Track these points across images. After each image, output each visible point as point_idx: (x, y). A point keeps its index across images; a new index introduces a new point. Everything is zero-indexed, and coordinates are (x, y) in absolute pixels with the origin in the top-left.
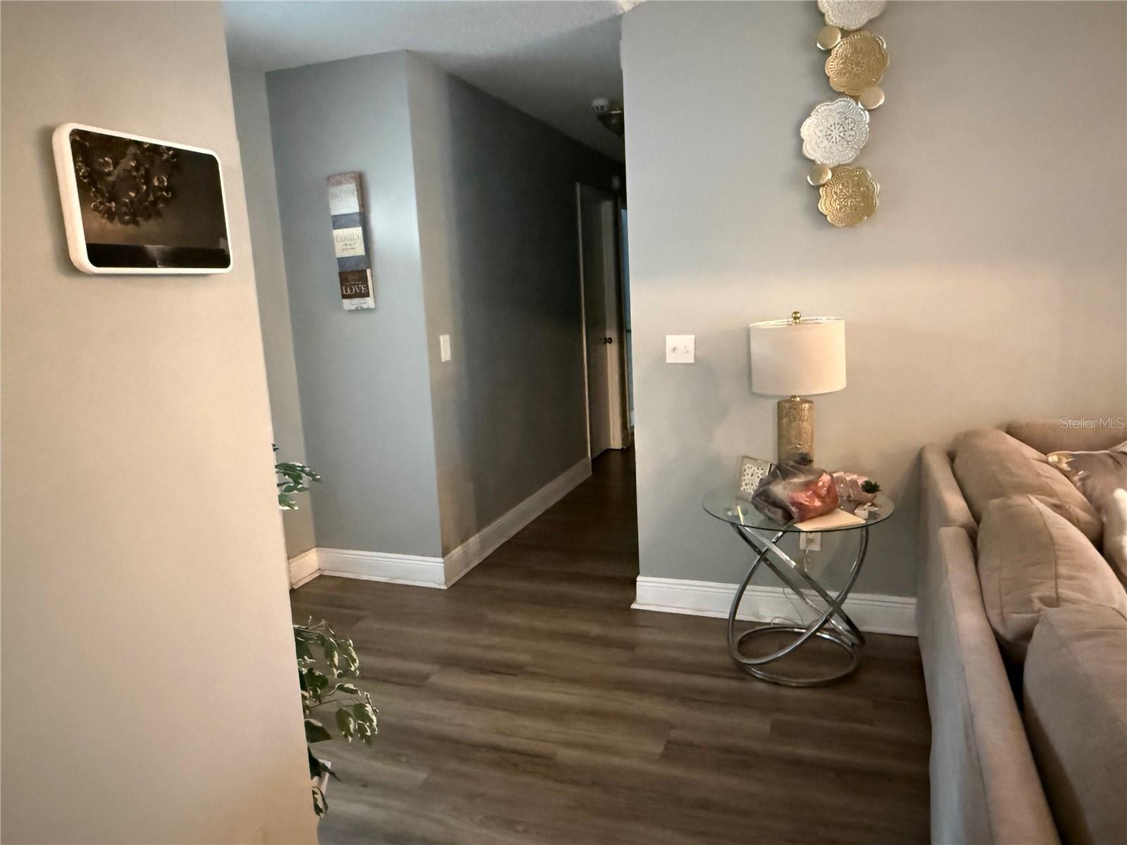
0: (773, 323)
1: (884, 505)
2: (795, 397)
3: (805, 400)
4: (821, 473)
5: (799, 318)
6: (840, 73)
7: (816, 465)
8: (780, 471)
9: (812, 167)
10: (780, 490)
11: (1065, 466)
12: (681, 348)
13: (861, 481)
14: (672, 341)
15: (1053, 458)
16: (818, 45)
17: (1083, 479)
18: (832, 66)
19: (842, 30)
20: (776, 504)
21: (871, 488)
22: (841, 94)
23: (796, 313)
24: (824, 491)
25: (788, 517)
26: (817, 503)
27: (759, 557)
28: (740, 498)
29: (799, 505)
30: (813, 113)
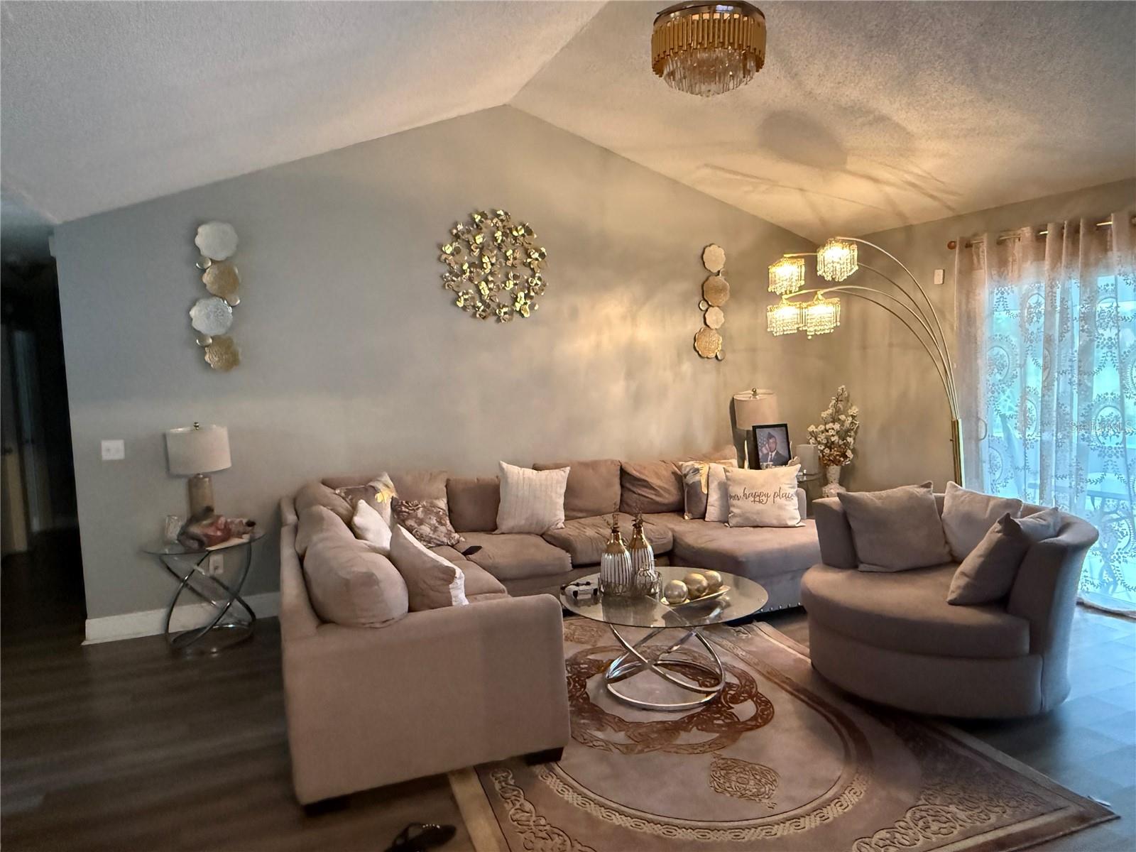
0: (180, 429)
1: (259, 532)
2: (199, 474)
3: (206, 475)
4: (219, 517)
5: (198, 426)
6: (213, 283)
7: (216, 512)
8: (194, 519)
9: (199, 334)
10: (196, 530)
11: (343, 494)
12: (113, 450)
13: (245, 521)
14: (105, 444)
15: (337, 491)
16: (197, 265)
17: (351, 499)
18: (207, 278)
19: (211, 260)
20: (195, 538)
21: (251, 524)
22: (215, 295)
23: (196, 423)
24: (223, 527)
25: (201, 543)
26: (219, 533)
27: (182, 584)
28: (168, 543)
29: (207, 536)
30: (197, 304)
